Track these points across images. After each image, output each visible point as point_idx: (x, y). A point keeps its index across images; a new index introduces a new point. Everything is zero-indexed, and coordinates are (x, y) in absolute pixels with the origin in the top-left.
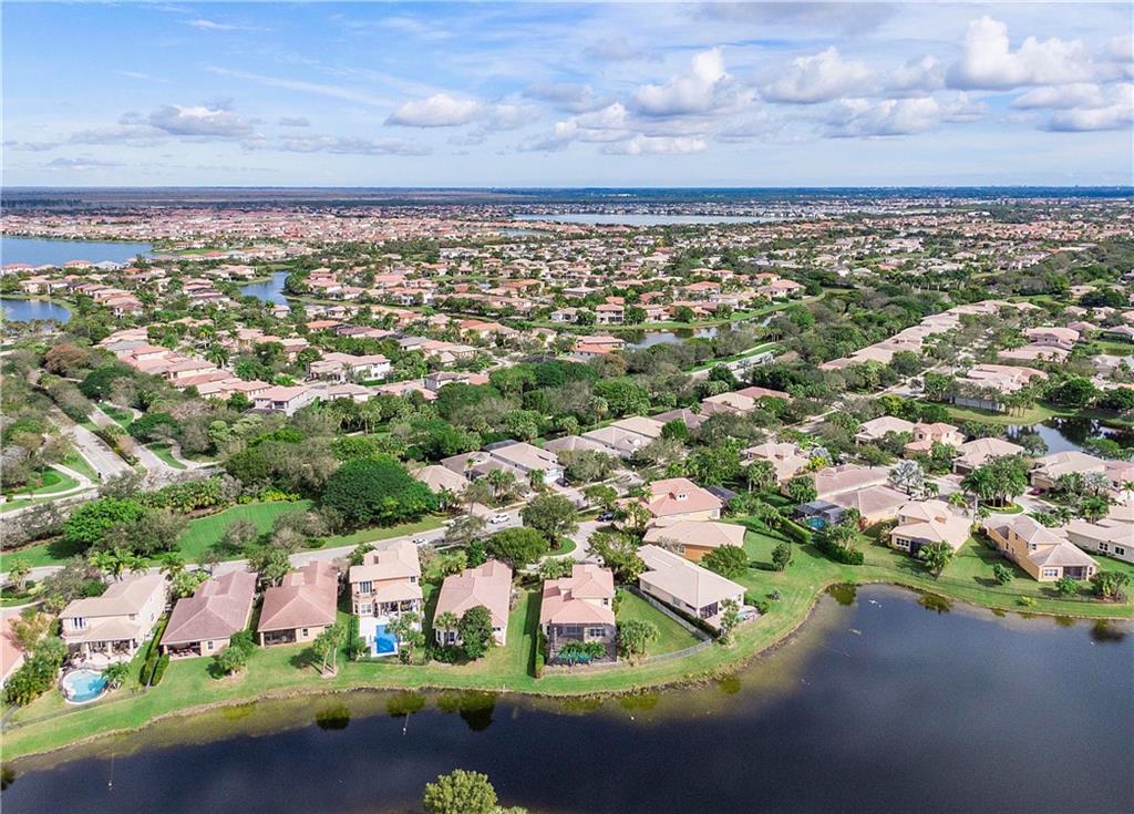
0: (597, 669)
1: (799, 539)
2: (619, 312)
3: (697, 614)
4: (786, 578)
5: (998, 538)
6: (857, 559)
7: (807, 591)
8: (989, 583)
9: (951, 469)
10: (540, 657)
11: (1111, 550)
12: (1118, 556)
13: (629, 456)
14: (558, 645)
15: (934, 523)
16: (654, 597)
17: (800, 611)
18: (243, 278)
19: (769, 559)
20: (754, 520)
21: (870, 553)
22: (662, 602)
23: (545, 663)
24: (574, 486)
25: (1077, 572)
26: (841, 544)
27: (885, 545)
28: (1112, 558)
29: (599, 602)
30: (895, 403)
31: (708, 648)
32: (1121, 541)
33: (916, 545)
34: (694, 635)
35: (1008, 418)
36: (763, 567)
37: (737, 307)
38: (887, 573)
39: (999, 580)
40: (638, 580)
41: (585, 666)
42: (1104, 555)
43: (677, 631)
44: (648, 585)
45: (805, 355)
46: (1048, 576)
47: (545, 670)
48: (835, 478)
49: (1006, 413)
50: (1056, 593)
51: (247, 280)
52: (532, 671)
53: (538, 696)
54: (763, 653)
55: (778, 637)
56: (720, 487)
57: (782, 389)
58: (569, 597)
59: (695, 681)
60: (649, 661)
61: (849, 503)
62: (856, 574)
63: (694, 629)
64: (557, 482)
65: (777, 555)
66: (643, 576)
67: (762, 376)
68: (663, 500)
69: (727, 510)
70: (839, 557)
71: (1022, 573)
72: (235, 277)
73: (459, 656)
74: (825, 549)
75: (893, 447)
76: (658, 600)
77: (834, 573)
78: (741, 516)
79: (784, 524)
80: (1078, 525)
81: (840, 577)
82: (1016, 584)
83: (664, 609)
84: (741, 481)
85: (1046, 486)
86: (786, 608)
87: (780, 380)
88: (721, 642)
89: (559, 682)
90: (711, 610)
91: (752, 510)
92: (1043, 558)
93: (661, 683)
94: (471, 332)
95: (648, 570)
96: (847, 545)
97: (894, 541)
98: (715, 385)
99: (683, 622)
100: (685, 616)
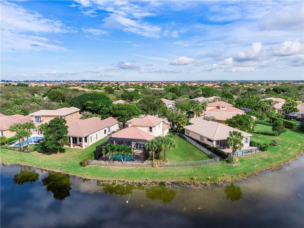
1: (289, 128)
3: (214, 144)
4: (280, 139)
16: (190, 138)
22: (194, 140)
31: (217, 165)
34: (209, 156)
40: (184, 130)
41: (120, 163)
43: (197, 153)
44: (189, 131)
59: (198, 183)
60: (167, 166)
63: (210, 153)
66: (187, 127)
76: (192, 139)
83: (194, 142)
88: (227, 162)
95: (190, 124)
99: (204, 150)
100: (205, 146)
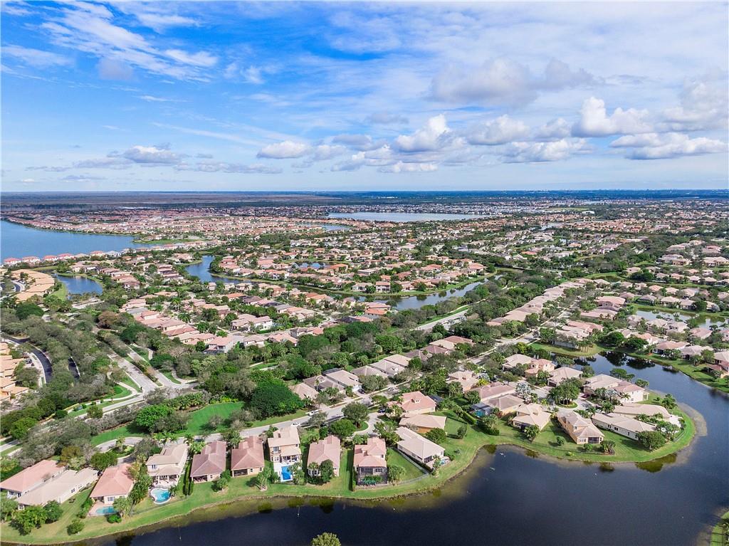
0: (378, 487)
1: (471, 422)
2: (387, 286)
3: (423, 461)
4: (463, 442)
5: (562, 422)
6: (496, 433)
7: (473, 449)
8: (554, 445)
9: (547, 384)
10: (354, 482)
11: (612, 428)
12: (616, 431)
13: (393, 377)
14: (362, 477)
15: (532, 415)
16: (404, 453)
17: (469, 459)
18: (187, 262)
19: (456, 433)
20: (451, 412)
21: (503, 429)
22: (407, 455)
23: (357, 484)
24: (367, 393)
25: (595, 440)
26: (489, 426)
27: (510, 425)
28: (613, 432)
29: (379, 457)
30: (523, 347)
31: (427, 477)
32: (617, 424)
33: (523, 426)
34: (421, 471)
35: (580, 353)
36: (453, 437)
37: (450, 281)
38: (510, 440)
39: (559, 443)
40: (397, 445)
41: (374, 486)
42: (609, 430)
43: (414, 469)
44: (401, 447)
45: (482, 316)
46: (581, 441)
47: (356, 487)
48: (490, 390)
49: (579, 350)
50: (583, 450)
51: (189, 263)
52: (351, 488)
53: (354, 499)
54: (451, 479)
55: (458, 472)
56: (435, 395)
57: (469, 338)
58: (366, 454)
59: (421, 492)
60: (401, 484)
61: (495, 405)
62: (496, 441)
63: (421, 468)
64: (359, 391)
65: (460, 432)
66: (399, 443)
67: (459, 330)
68: (408, 403)
69: (438, 407)
70: (488, 432)
71: (571, 439)
72: (182, 261)
73: (319, 481)
74: (482, 428)
75: (518, 372)
76: (406, 454)
77: (486, 439)
78: (445, 410)
79: (464, 415)
80: (599, 416)
81: (488, 441)
82: (567, 445)
83: (408, 458)
84: (445, 391)
85: (590, 393)
86: (462, 457)
87: (467, 332)
88: (433, 474)
89: (363, 493)
90: (429, 459)
91: (450, 407)
92: (579, 433)
93: (406, 494)
94: (312, 300)
95: (401, 440)
96: (492, 426)
97: (514, 424)
98: (435, 335)
99: (416, 464)
100: (417, 462)
